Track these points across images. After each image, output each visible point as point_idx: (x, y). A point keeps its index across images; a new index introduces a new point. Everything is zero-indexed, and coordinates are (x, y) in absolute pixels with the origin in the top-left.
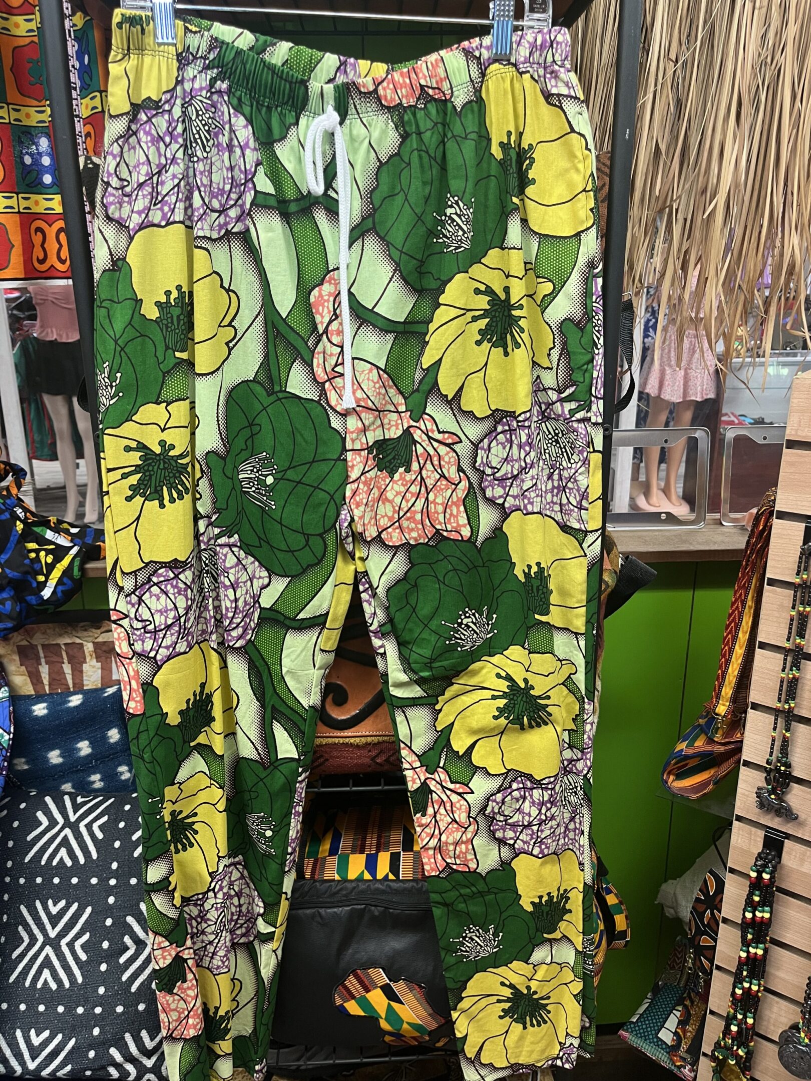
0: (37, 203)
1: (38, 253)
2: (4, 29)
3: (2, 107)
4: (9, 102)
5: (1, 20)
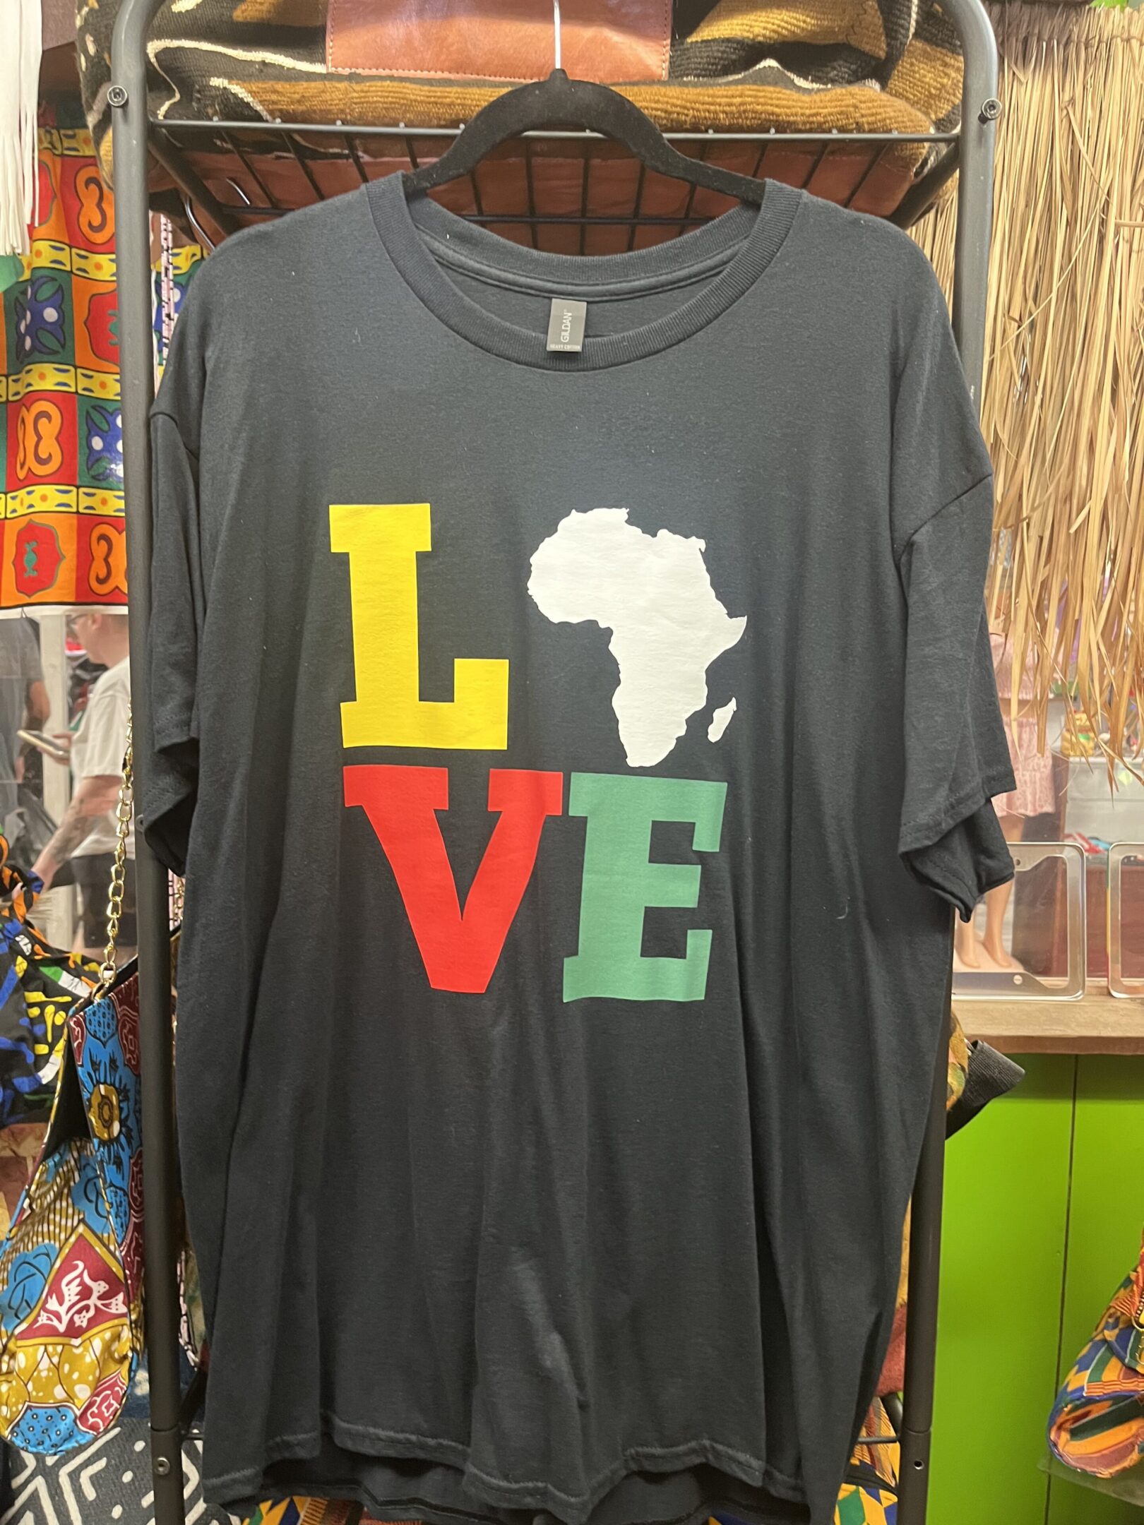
0: (104, 502)
1: (98, 568)
2: (79, 269)
3: (67, 371)
4: (77, 364)
5: (75, 258)
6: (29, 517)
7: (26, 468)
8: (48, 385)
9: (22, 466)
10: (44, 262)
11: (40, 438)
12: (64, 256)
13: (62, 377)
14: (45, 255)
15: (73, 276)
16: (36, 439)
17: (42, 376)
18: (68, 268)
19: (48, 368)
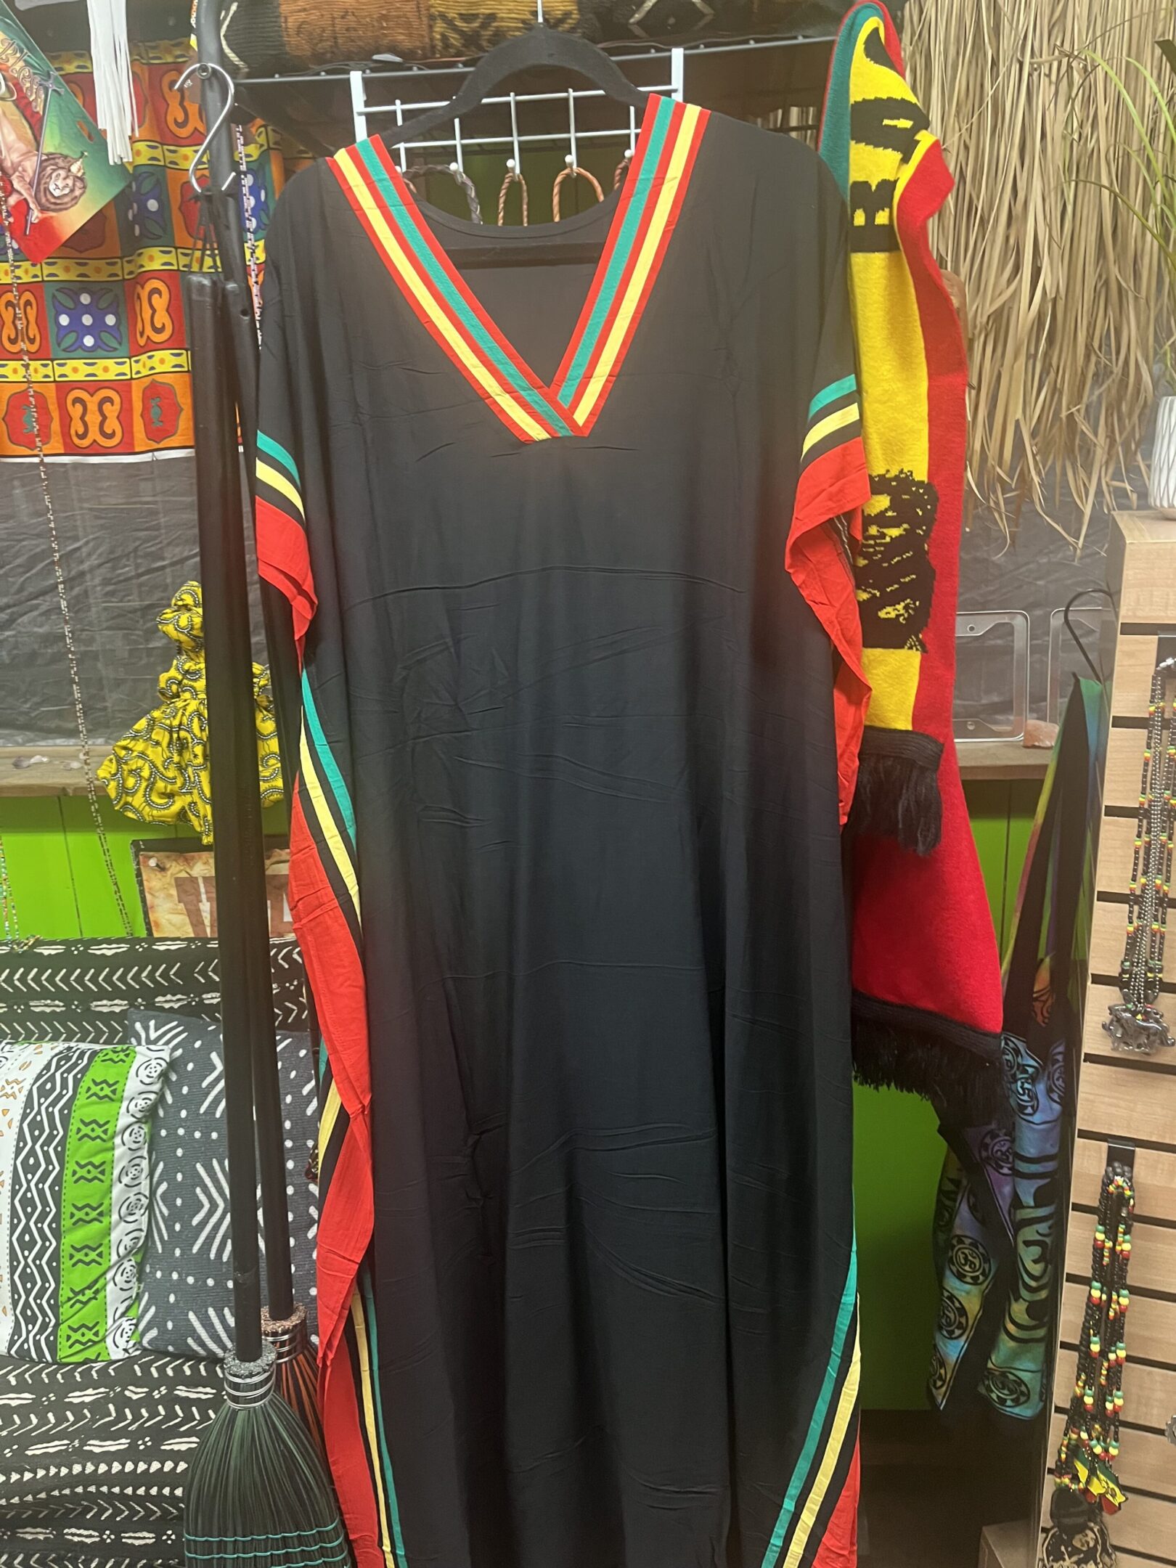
2: (171, 163)
3: (169, 252)
4: (177, 245)
5: (167, 154)
6: (151, 378)
7: (145, 337)
8: (156, 266)
9: (142, 334)
10: (142, 160)
11: (154, 311)
12: (157, 153)
13: (166, 258)
14: (145, 154)
15: (168, 170)
16: (151, 312)
17: (151, 258)
18: (162, 163)
19: (155, 251)
